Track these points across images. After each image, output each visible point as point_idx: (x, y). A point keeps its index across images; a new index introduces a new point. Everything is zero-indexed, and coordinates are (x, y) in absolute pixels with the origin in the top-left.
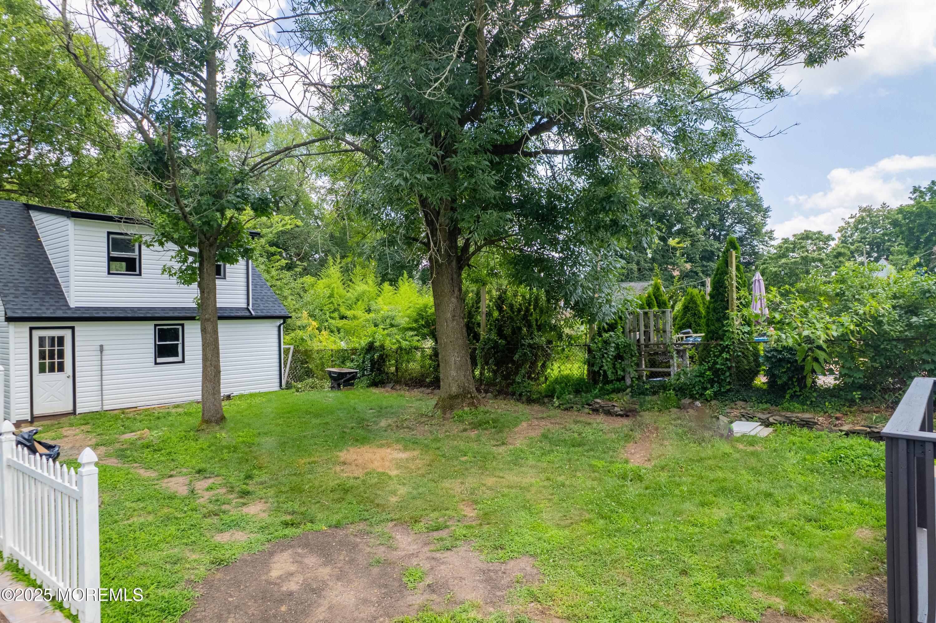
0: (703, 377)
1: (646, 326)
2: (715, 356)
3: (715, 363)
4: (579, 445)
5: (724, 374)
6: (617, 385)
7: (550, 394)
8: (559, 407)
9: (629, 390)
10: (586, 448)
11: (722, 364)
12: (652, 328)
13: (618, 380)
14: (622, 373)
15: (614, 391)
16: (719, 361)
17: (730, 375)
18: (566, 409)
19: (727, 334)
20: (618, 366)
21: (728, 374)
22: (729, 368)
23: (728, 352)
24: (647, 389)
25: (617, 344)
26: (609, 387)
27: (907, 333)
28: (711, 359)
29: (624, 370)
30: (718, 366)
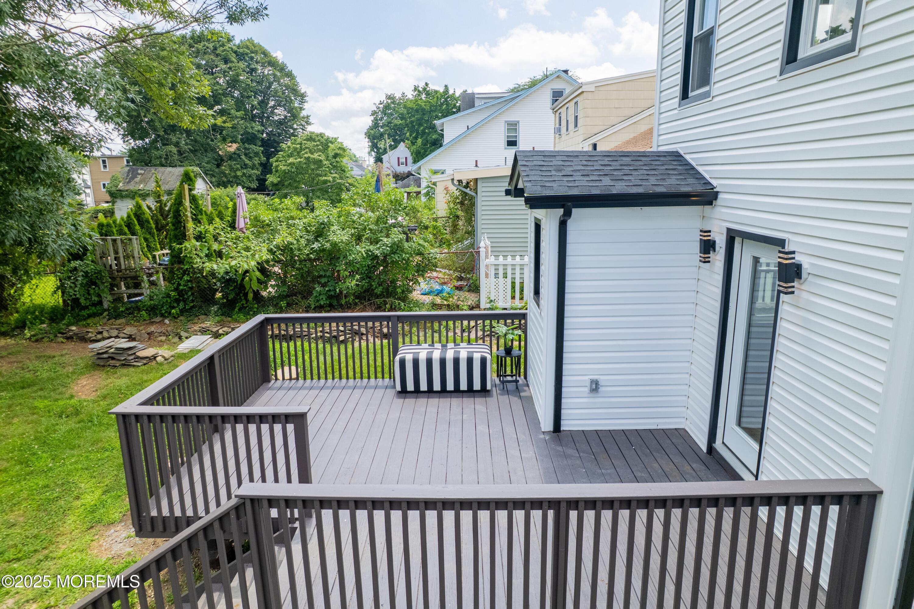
0: (170, 297)
1: (116, 252)
2: (179, 278)
3: (179, 285)
4: (29, 386)
5: (187, 294)
6: (93, 310)
7: (21, 326)
8: (30, 339)
9: (106, 313)
10: (35, 388)
11: (184, 286)
12: (121, 255)
13: (94, 305)
14: (96, 299)
15: (90, 316)
16: (182, 283)
17: (193, 294)
18: (37, 341)
19: (186, 259)
20: (92, 291)
21: (190, 293)
22: (191, 288)
23: (188, 274)
24: (122, 311)
25: (86, 273)
26: (84, 313)
27: (311, 256)
28: (176, 281)
29: (99, 296)
30: (181, 287)
